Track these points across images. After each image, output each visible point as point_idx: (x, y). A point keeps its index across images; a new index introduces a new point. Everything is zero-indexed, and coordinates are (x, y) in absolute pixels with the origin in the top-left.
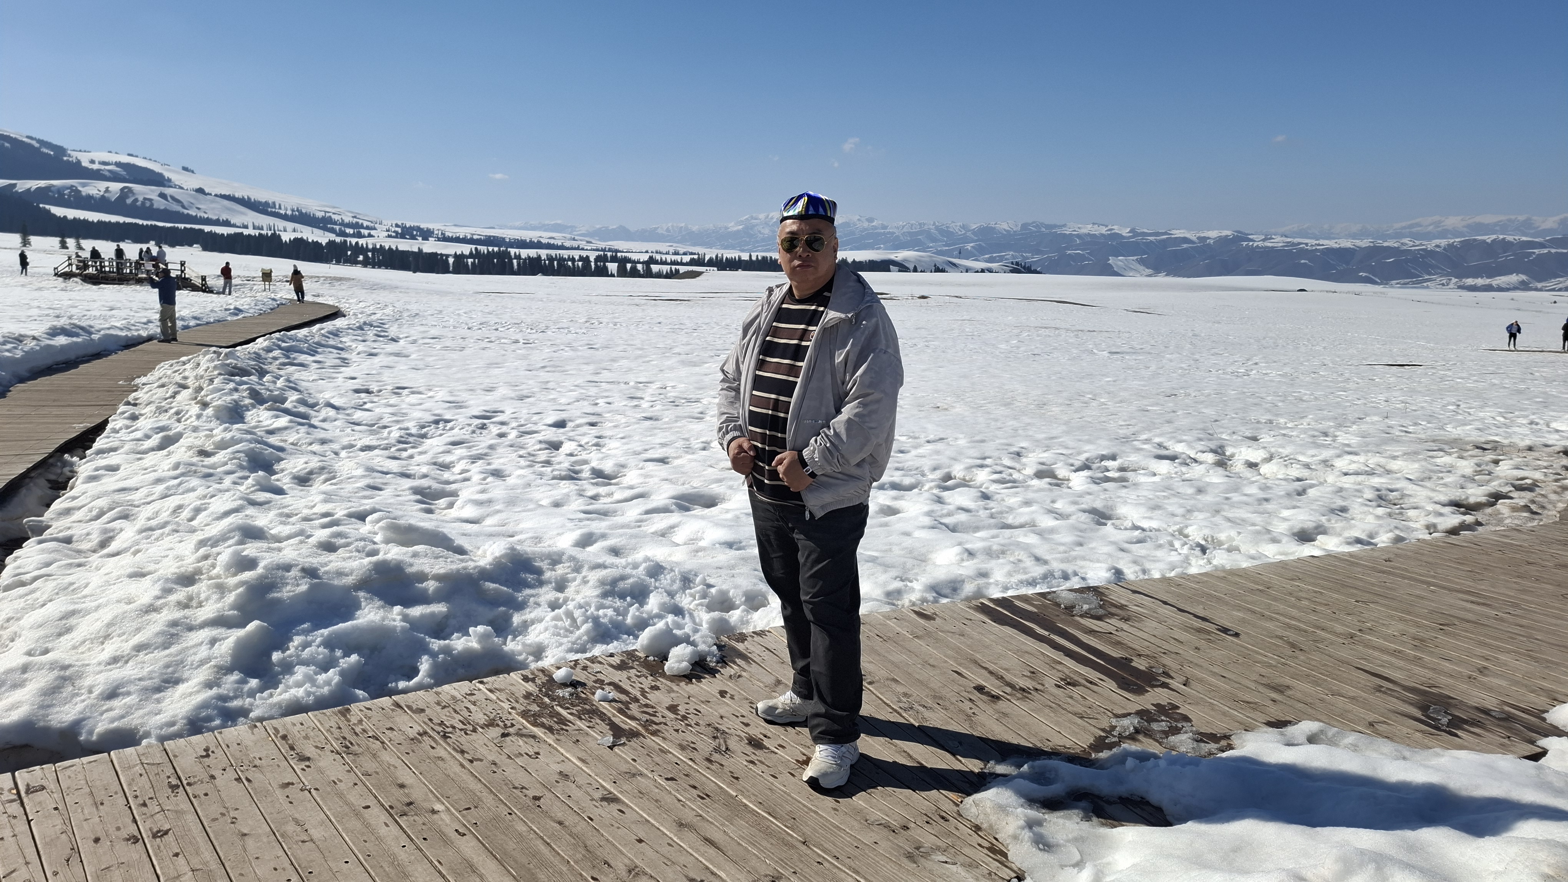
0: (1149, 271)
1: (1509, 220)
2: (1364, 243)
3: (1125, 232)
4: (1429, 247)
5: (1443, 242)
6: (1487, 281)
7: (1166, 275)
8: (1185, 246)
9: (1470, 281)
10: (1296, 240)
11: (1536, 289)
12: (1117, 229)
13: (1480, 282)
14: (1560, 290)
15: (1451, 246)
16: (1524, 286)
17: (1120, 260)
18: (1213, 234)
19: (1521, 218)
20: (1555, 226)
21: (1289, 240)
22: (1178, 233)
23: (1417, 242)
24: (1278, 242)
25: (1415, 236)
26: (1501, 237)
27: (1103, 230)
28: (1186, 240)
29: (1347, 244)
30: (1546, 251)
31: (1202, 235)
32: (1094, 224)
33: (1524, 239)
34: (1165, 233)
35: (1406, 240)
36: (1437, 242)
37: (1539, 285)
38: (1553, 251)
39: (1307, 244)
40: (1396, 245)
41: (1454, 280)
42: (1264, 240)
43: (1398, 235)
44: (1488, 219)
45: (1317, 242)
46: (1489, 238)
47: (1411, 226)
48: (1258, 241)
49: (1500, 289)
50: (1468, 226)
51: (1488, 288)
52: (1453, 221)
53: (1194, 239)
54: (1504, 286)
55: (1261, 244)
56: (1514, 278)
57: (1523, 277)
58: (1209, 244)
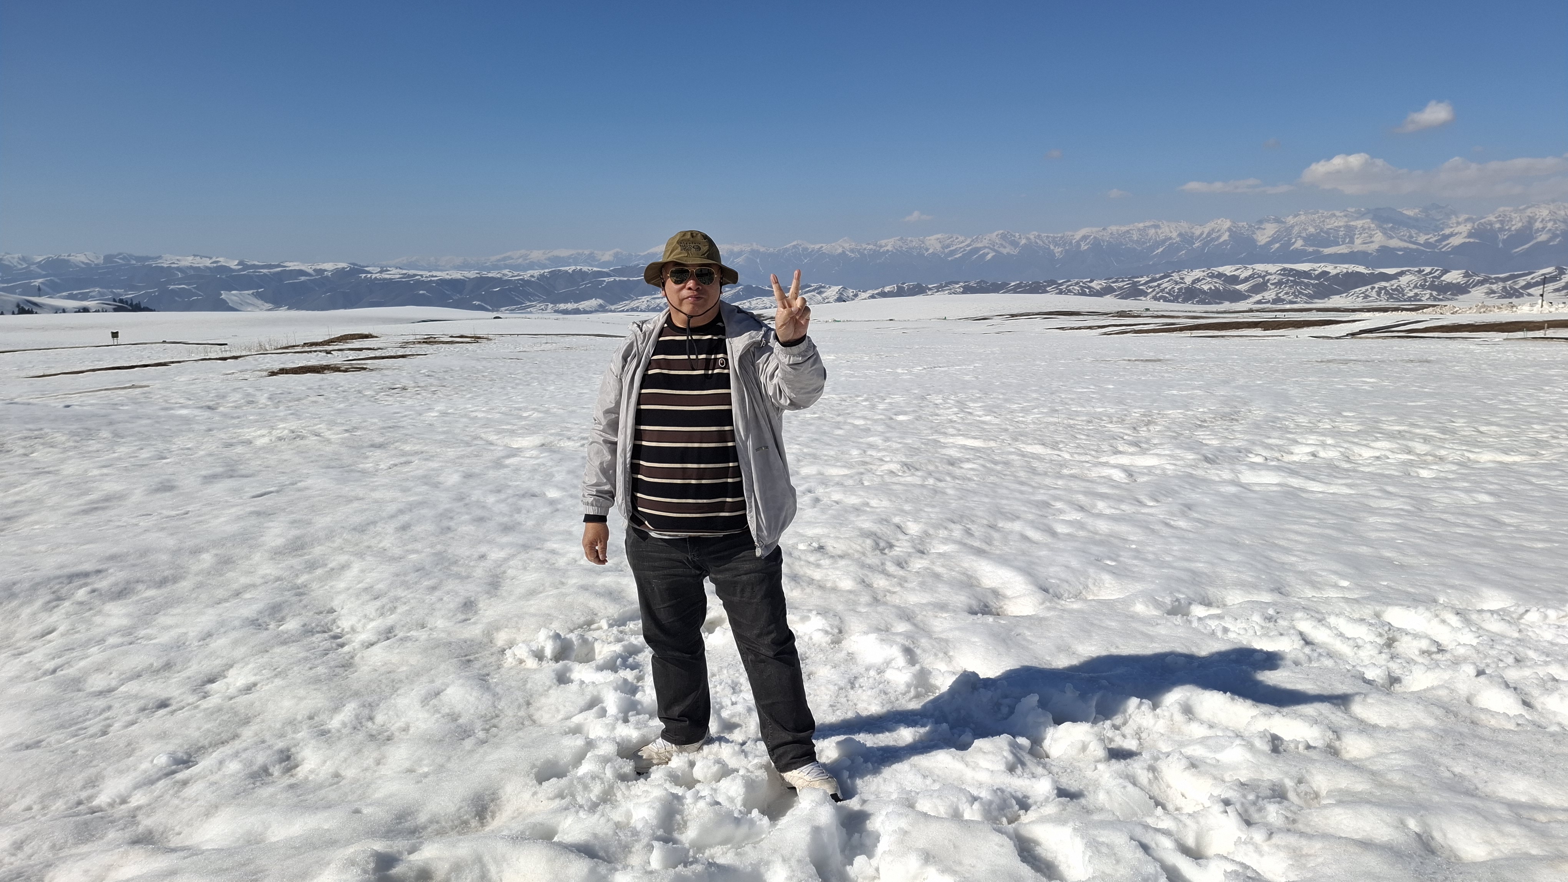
0: (270, 306)
1: (579, 254)
2: (472, 274)
3: (233, 264)
4: (526, 277)
5: (536, 273)
6: (575, 306)
7: (289, 309)
8: (303, 278)
9: (562, 306)
10: (412, 272)
11: (611, 311)
12: (223, 261)
13: (570, 306)
14: (627, 311)
15: (542, 276)
16: (602, 309)
17: (234, 295)
18: (329, 266)
19: (588, 252)
20: (611, 259)
21: (404, 272)
22: (293, 266)
23: (516, 273)
24: (394, 274)
25: (512, 268)
26: (579, 268)
27: (208, 263)
28: (302, 273)
29: (457, 275)
30: (612, 279)
31: (318, 267)
32: (195, 256)
33: (595, 269)
34: (278, 266)
35: (506, 271)
36: (531, 272)
37: (613, 307)
38: (617, 279)
39: (422, 276)
40: (498, 276)
41: (550, 306)
42: (381, 272)
43: (496, 267)
44: (563, 253)
45: (431, 274)
46: (570, 269)
47: (504, 259)
48: (375, 273)
49: (585, 312)
50: (549, 259)
51: (577, 312)
52: (536, 255)
53: (310, 271)
54: (588, 309)
55: (378, 276)
56: (594, 303)
57: (600, 301)
58: (327, 276)
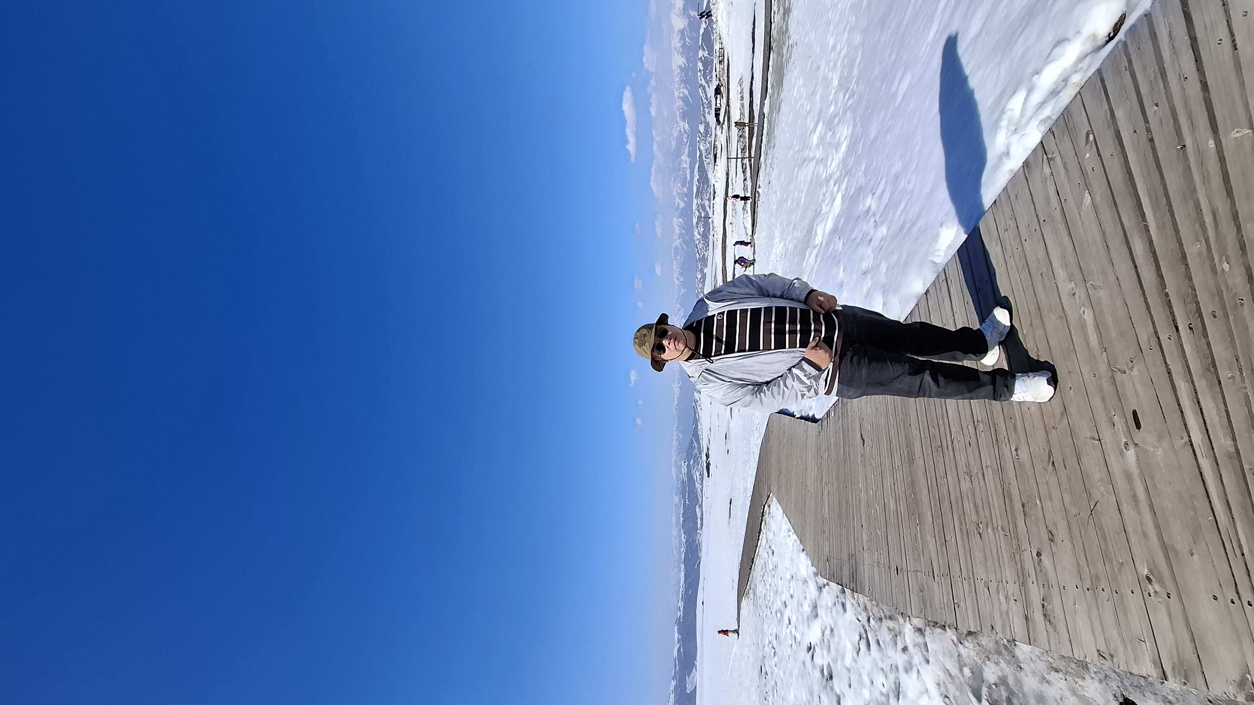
1: (675, 512)
4: (685, 541)
5: (683, 536)
6: (699, 519)
7: (696, 660)
8: (682, 650)
9: (699, 525)
10: (681, 596)
11: (702, 502)
12: (672, 688)
13: (699, 522)
14: (702, 494)
15: (684, 533)
16: (701, 506)
17: (688, 686)
18: (676, 635)
19: (674, 508)
20: (678, 497)
21: (680, 599)
22: (675, 654)
23: (683, 545)
24: (681, 604)
25: (680, 547)
26: (681, 515)
28: (679, 650)
29: (682, 574)
30: (687, 500)
31: (677, 641)
32: (669, 702)
33: (682, 507)
34: (675, 661)
35: (682, 550)
36: (683, 538)
37: (700, 501)
38: (687, 497)
39: (682, 591)
40: (684, 554)
41: (698, 531)
42: (680, 611)
43: (680, 552)
44: (674, 520)
45: (682, 587)
46: (682, 519)
47: (676, 549)
48: (680, 614)
49: (702, 514)
50: (677, 527)
51: (702, 519)
52: (675, 533)
53: (678, 645)
54: (701, 513)
55: (682, 613)
56: (698, 509)
57: (697, 506)
